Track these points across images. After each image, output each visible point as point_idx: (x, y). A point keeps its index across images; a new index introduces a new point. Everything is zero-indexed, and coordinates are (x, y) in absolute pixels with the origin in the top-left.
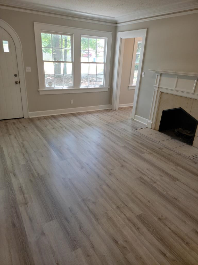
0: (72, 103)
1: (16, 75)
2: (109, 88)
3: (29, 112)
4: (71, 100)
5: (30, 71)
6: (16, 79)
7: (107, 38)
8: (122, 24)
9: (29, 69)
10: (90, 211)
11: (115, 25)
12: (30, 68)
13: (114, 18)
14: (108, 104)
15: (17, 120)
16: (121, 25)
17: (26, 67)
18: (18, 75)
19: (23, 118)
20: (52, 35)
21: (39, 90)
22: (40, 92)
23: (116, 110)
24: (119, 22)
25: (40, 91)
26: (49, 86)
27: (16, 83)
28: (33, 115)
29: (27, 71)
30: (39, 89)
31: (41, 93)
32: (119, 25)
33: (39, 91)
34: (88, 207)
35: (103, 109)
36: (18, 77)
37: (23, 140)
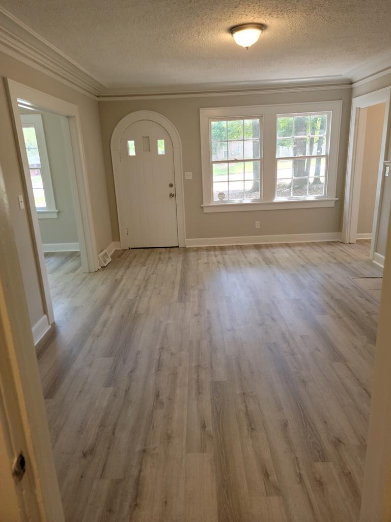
0: (259, 227)
1: (171, 185)
2: (336, 201)
3: (187, 238)
4: (256, 222)
5: (191, 178)
6: (172, 190)
7: (331, 112)
8: (361, 82)
9: (189, 176)
10: (247, 414)
11: (349, 87)
12: (191, 173)
13: (341, 75)
14: (335, 232)
15: (168, 249)
16: (360, 84)
17: (186, 173)
18: (174, 185)
19: (178, 247)
20: (228, 122)
21: (202, 206)
22: (204, 208)
23: (350, 243)
24: (355, 80)
26: (220, 199)
27: (172, 196)
28: (191, 243)
29: (186, 178)
30: (203, 204)
31: (206, 210)
32: (354, 85)
33: (202, 207)
34: (246, 407)
35: (322, 241)
36: (173, 187)
37: (153, 274)
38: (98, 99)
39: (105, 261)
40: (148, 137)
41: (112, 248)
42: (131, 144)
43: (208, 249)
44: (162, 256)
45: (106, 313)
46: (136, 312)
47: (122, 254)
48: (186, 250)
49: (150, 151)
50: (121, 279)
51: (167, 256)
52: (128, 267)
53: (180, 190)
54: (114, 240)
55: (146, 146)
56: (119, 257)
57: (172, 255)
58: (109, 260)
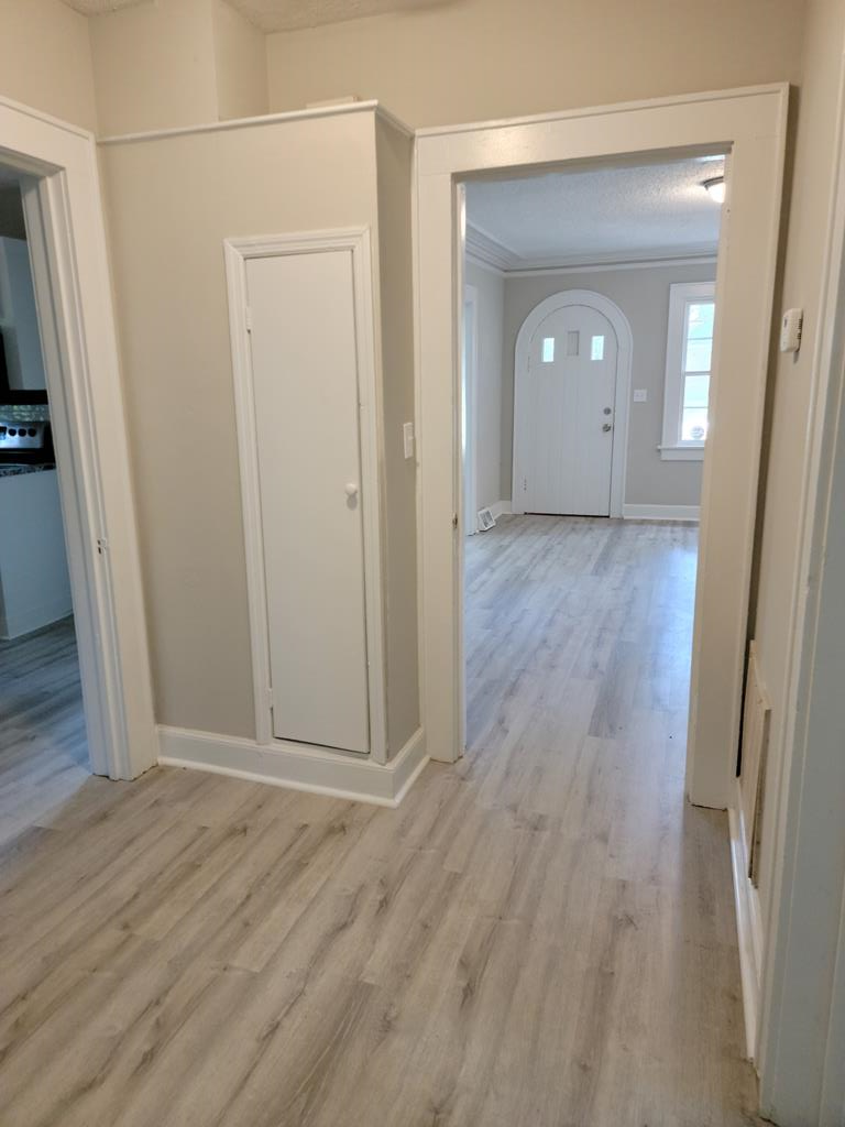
1: (607, 411)
3: (626, 503)
5: (644, 399)
6: (608, 419)
9: (641, 395)
12: (644, 392)
17: (636, 391)
18: (612, 411)
19: (608, 517)
21: (659, 447)
22: (663, 452)
25: (665, 449)
27: (607, 428)
28: (631, 511)
29: (636, 399)
30: (660, 444)
31: (665, 456)
33: (659, 451)
36: (611, 415)
37: (559, 543)
38: (506, 275)
39: (486, 524)
40: (578, 332)
41: (498, 509)
42: (549, 345)
43: (662, 523)
44: (578, 526)
45: (484, 576)
46: (527, 578)
47: (512, 519)
48: (621, 522)
49: (577, 353)
50: (508, 546)
51: (586, 526)
52: (521, 534)
53: (622, 421)
54: (502, 498)
55: (574, 345)
56: (508, 522)
57: (593, 526)
58: (491, 524)
